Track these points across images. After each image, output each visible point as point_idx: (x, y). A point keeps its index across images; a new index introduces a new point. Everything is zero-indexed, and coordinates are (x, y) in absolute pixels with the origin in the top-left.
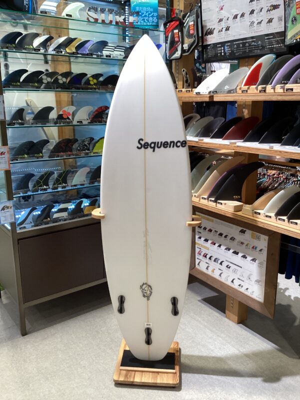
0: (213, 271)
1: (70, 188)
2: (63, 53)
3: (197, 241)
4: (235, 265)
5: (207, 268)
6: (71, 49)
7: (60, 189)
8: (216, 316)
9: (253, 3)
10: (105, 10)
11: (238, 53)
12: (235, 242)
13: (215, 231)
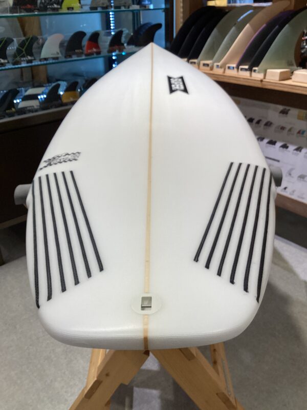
1: (39, 63)
7: (24, 65)
12: (273, 128)
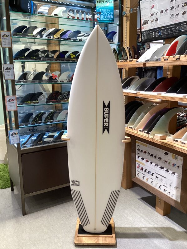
0: (147, 179)
1: (56, 123)
2: (52, 38)
3: (136, 159)
4: (162, 176)
5: (143, 178)
6: (57, 36)
7: (49, 123)
8: (149, 210)
9: (173, 2)
10: (79, 11)
11: (164, 36)
12: (162, 161)
13: (149, 153)
